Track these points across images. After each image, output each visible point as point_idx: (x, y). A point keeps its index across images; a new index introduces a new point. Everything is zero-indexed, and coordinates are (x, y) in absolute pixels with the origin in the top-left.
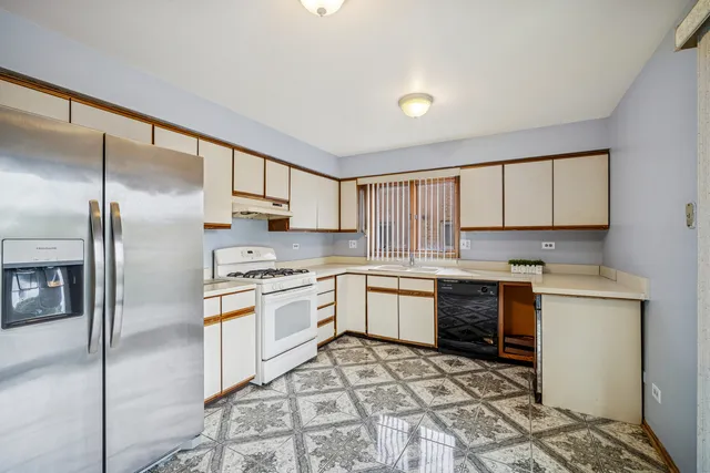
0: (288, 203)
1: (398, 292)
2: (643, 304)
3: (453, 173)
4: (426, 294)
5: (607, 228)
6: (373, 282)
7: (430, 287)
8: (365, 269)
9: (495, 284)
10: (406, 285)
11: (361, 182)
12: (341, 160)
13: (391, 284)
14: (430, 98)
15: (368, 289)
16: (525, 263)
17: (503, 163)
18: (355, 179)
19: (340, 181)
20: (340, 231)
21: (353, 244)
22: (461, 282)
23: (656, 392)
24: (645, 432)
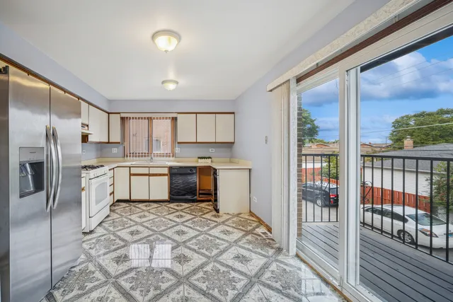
0: (88, 126)
1: (149, 175)
2: (250, 170)
3: (175, 115)
4: (164, 175)
5: (234, 143)
6: (134, 171)
7: (166, 171)
8: (128, 164)
9: (195, 167)
10: (153, 171)
11: (123, 115)
12: (110, 102)
13: (145, 171)
14: (177, 83)
15: (131, 175)
16: (204, 158)
17: (196, 113)
18: (119, 113)
19: (109, 113)
20: (109, 143)
21: (115, 150)
22: (181, 167)
23: (255, 199)
24: (251, 214)
